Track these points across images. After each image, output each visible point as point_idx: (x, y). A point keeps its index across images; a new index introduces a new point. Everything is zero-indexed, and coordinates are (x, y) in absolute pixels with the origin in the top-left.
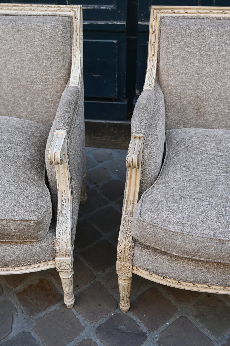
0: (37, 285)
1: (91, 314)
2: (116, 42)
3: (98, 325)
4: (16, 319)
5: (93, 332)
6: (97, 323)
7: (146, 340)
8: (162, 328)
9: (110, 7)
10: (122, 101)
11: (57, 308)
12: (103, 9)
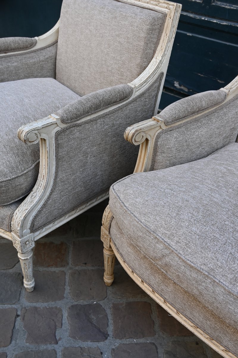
0: (57, 245)
1: (77, 292)
3: (76, 303)
5: (68, 307)
6: (77, 301)
8: (127, 341)
11: (57, 271)
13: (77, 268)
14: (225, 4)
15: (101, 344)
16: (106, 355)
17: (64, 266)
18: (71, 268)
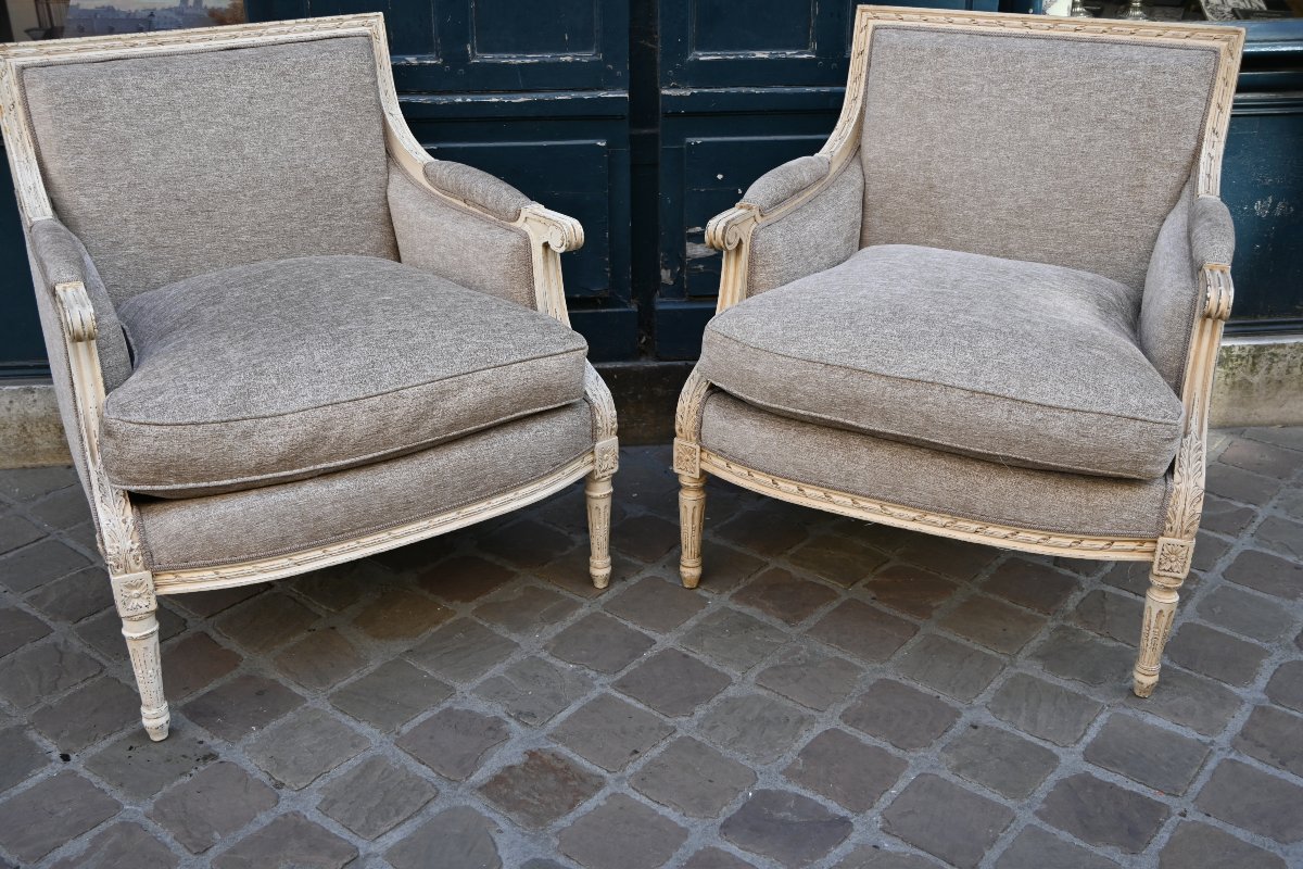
0: (526, 764)
1: (695, 802)
2: (604, 144)
3: (721, 820)
4: (501, 841)
5: (716, 835)
6: (718, 816)
7: (852, 830)
8: (884, 802)
9: (585, 57)
10: (625, 306)
11: (602, 803)
12: (566, 62)
13: (630, 771)
14: (506, 56)
15: (854, 838)
16: (887, 844)
17: (600, 784)
18: (620, 780)
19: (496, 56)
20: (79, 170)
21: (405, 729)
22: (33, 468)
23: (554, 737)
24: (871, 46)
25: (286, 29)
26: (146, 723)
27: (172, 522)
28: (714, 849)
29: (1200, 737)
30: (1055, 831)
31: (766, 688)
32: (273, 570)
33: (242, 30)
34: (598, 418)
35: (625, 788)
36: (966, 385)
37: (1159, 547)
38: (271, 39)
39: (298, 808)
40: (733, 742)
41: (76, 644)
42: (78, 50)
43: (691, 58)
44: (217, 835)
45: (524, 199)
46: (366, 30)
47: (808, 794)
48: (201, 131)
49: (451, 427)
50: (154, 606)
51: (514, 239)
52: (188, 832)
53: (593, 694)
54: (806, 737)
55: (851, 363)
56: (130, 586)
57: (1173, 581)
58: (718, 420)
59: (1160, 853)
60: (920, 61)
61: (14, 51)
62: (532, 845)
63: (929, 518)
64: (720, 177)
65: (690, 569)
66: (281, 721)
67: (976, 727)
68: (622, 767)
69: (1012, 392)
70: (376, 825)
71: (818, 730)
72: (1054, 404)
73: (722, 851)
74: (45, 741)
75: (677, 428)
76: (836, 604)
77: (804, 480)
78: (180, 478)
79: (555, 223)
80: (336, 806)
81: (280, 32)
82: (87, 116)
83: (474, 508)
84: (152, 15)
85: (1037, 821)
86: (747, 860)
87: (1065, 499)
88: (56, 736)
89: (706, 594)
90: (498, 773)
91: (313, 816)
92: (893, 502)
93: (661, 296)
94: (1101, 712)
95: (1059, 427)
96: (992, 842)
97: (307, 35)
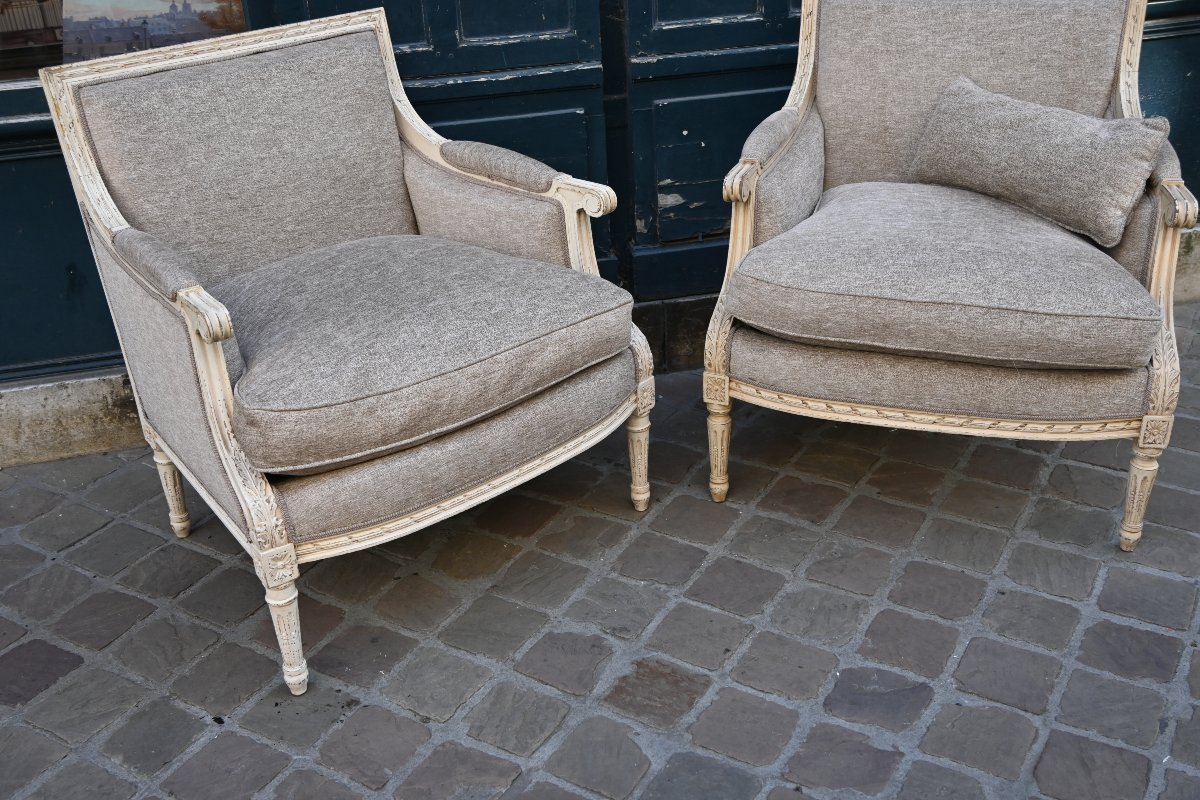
0: (637, 673)
1: (793, 687)
2: (582, 112)
3: (821, 699)
4: (642, 742)
5: (822, 712)
6: (818, 696)
7: (934, 693)
8: (951, 665)
9: (562, 33)
10: (605, 255)
11: (715, 698)
12: (545, 40)
13: (728, 667)
14: (490, 38)
15: (938, 699)
16: (967, 701)
17: (707, 683)
18: (722, 676)
19: (482, 39)
20: (141, 178)
21: (518, 656)
22: (69, 458)
23: (649, 646)
24: (819, 7)
25: (302, 30)
26: (288, 679)
27: (311, 496)
28: (826, 725)
29: (1186, 579)
30: (1097, 671)
31: (817, 581)
32: (397, 529)
33: (265, 34)
34: (640, 361)
35: (729, 683)
36: (982, 302)
37: (1144, 423)
38: (291, 40)
39: (451, 738)
40: (806, 632)
41: (183, 617)
42: (125, 66)
43: (655, 28)
44: (387, 770)
45: (552, 172)
46: (371, 25)
47: (886, 667)
48: (244, 132)
49: (536, 385)
50: (296, 574)
51: (548, 208)
52: (360, 771)
53: (672, 605)
54: (866, 620)
55: (876, 293)
56: (276, 559)
57: (1157, 451)
58: (746, 353)
59: (1187, 679)
60: (868, 18)
61: (68, 72)
62: (670, 743)
63: (947, 419)
64: (685, 133)
65: (719, 485)
66: (404, 663)
67: (1003, 593)
68: (721, 665)
69: (1023, 306)
70: (527, 743)
71: (874, 612)
72: (1059, 312)
73: (833, 726)
74: (194, 708)
75: (706, 362)
76: (848, 502)
77: (831, 397)
78: (319, 456)
79: (590, 192)
80: (484, 731)
81: (297, 34)
82: (144, 128)
83: (553, 454)
84: (145, 22)
85: (1080, 666)
86: (857, 730)
87: (1068, 392)
88: (202, 702)
89: (734, 506)
90: (616, 683)
91: (468, 743)
92: (915, 409)
93: (637, 244)
94: (1100, 568)
95: (1064, 332)
96: (1051, 688)
97: (322, 34)
